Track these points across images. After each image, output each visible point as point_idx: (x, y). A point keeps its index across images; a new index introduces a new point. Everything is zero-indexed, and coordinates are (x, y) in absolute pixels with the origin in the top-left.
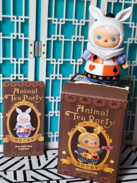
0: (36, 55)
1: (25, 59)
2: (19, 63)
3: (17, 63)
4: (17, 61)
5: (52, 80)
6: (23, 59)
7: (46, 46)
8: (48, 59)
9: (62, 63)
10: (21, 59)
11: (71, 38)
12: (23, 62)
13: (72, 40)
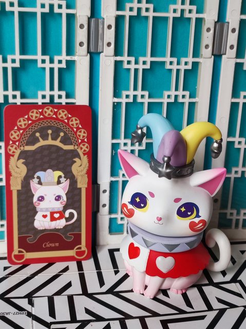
0: (92, 50)
1: (69, 58)
2: (56, 66)
3: (52, 66)
4: (52, 61)
5: (126, 103)
6: (64, 57)
7: (113, 28)
8: (119, 58)
9: (148, 66)
10: (60, 58)
11: (167, 11)
12: (63, 65)
13: (171, 15)
